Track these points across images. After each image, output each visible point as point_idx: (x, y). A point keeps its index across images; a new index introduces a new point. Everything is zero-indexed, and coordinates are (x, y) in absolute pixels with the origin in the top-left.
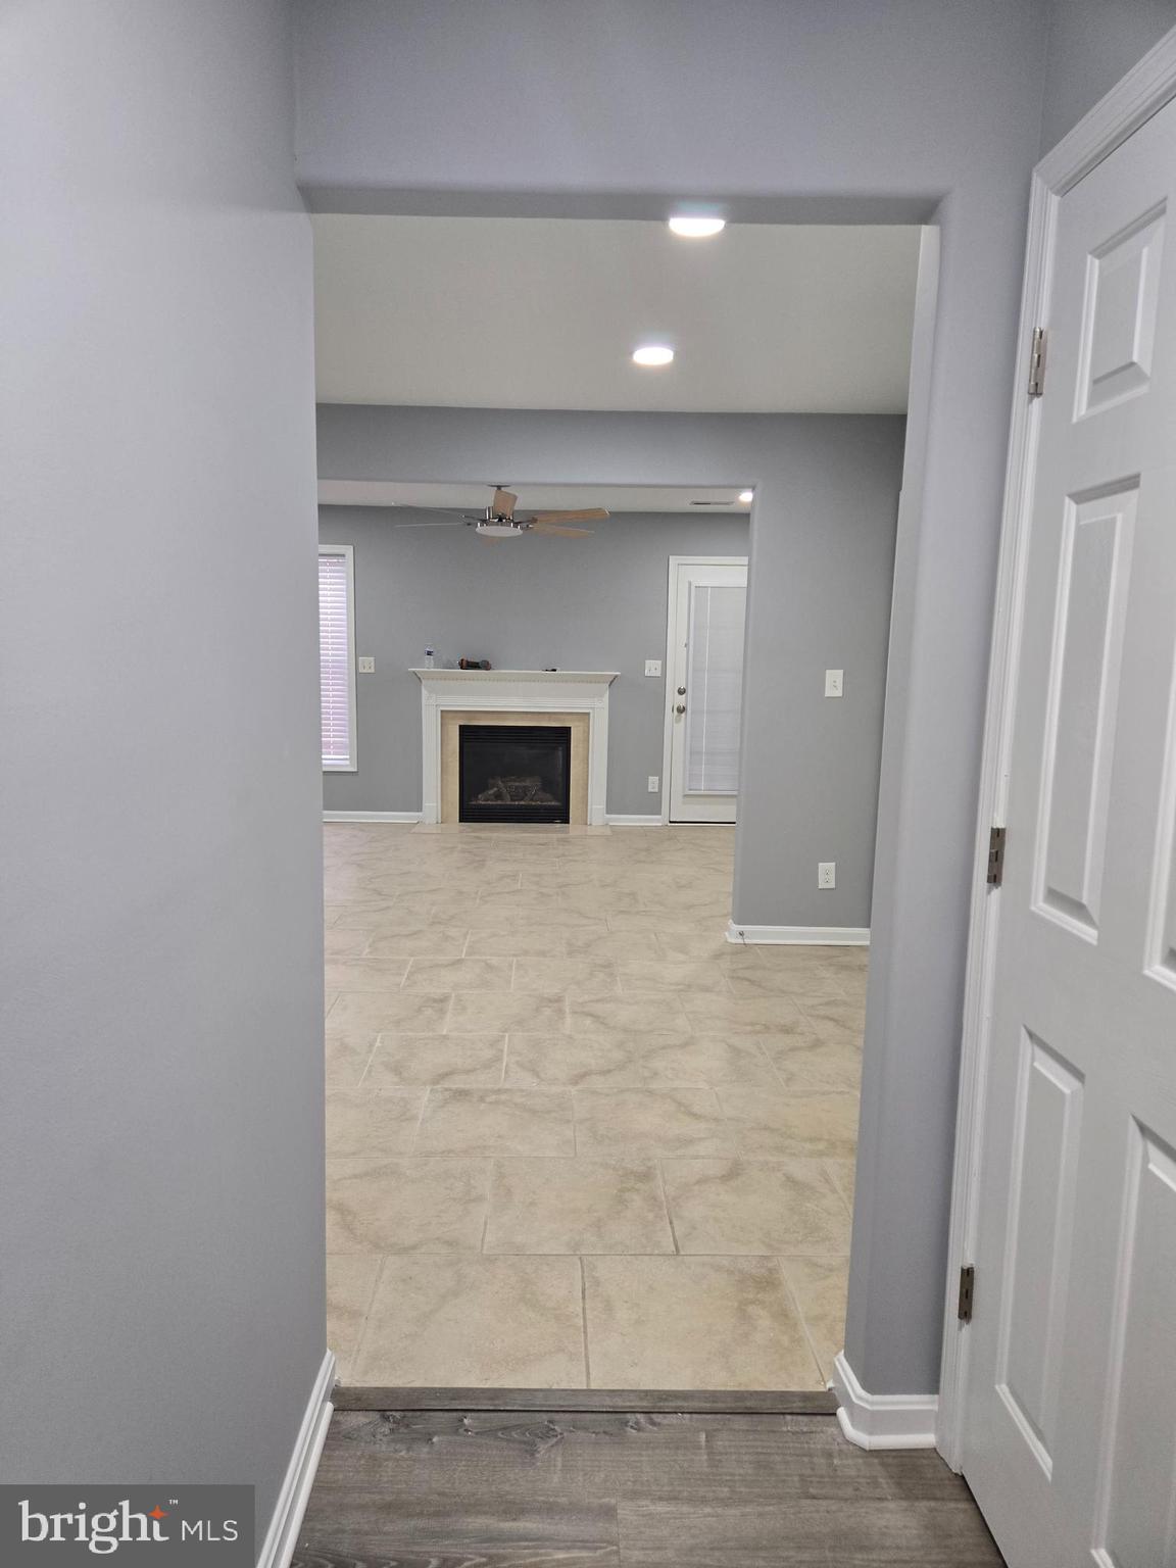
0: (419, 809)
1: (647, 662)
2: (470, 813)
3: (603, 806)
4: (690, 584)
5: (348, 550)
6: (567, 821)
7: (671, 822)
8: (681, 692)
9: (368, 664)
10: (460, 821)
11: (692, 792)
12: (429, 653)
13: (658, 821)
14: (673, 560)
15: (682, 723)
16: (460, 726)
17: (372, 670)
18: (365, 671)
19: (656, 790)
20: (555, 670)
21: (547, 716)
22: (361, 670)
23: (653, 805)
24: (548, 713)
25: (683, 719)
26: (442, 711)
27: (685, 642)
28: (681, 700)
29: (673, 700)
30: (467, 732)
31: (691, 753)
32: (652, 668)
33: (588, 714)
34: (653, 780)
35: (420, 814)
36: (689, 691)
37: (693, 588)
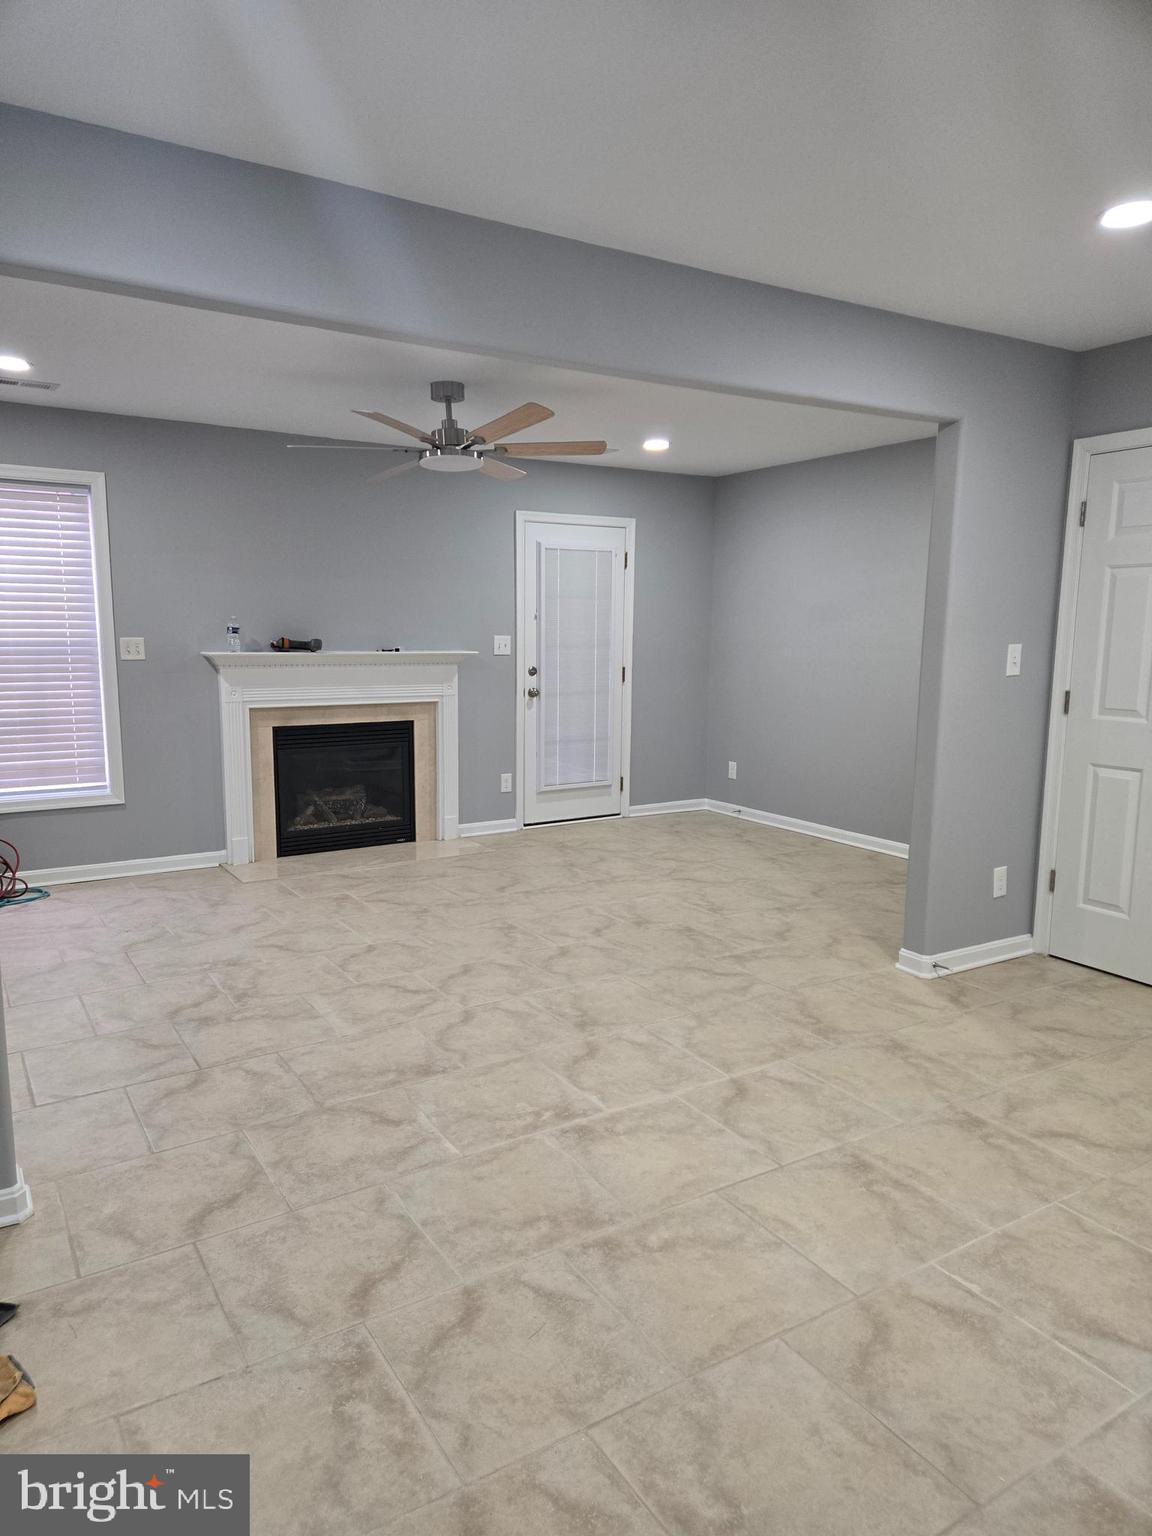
0: (223, 846)
1: (496, 637)
2: (290, 844)
3: (456, 816)
4: (539, 545)
5: (98, 480)
6: (412, 838)
7: (525, 825)
8: (533, 672)
9: (135, 648)
10: (279, 856)
11: (549, 788)
12: (235, 631)
13: (512, 825)
14: (521, 515)
15: (534, 709)
16: (274, 728)
17: (142, 656)
18: (130, 657)
19: (510, 790)
20: (397, 650)
21: (384, 709)
22: (124, 656)
23: (505, 806)
24: (386, 704)
25: (535, 705)
26: (251, 709)
27: (534, 612)
28: (532, 682)
29: (526, 682)
30: (283, 736)
31: (546, 743)
32: (501, 644)
33: (435, 703)
34: (506, 777)
35: (223, 852)
36: (543, 671)
37: (543, 550)
